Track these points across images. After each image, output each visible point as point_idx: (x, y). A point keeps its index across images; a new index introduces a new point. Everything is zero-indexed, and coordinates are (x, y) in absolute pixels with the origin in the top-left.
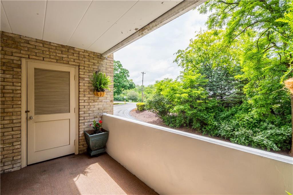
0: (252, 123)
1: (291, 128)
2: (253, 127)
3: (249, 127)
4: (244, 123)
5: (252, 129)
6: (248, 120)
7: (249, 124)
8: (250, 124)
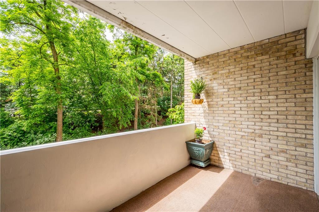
0: (16, 137)
1: (56, 134)
2: (18, 142)
3: (13, 144)
4: (6, 140)
5: (17, 144)
6: (10, 135)
7: (12, 140)
8: (14, 140)
